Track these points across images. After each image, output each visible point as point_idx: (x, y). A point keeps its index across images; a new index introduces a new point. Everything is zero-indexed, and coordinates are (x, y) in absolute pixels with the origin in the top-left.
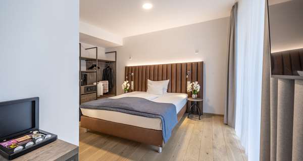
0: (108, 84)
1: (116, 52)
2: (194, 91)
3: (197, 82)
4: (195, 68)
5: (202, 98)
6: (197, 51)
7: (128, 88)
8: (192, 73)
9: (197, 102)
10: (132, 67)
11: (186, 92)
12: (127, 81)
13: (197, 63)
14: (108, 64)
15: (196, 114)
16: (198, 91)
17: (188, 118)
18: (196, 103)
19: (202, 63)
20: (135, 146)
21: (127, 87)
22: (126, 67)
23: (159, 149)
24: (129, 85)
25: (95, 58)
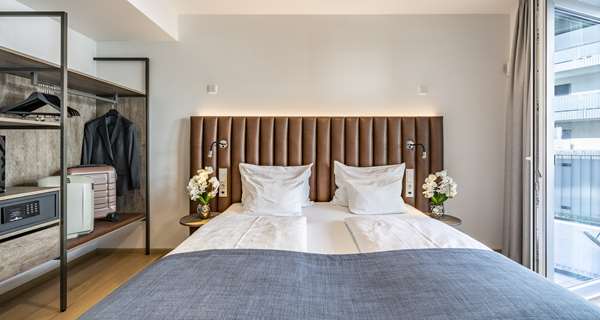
0: (113, 180)
1: (146, 60)
2: (437, 195)
6: (424, 89)
7: (212, 194)
13: (430, 120)
14: (115, 104)
19: (440, 119)
22: (193, 119)
25: (57, 63)
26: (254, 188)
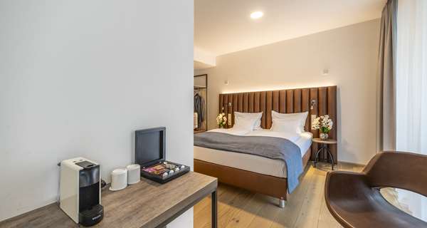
0: (196, 116)
1: (206, 75)
2: (323, 128)
3: (327, 116)
4: (322, 96)
5: (336, 140)
6: (326, 71)
7: (224, 123)
8: (318, 103)
9: (328, 145)
10: (229, 95)
11: (310, 131)
12: (223, 114)
13: (327, 88)
15: (325, 163)
16: (330, 128)
17: (315, 167)
18: (326, 146)
19: (335, 88)
20: (247, 196)
21: (223, 121)
22: (220, 95)
23: (281, 203)
24: (225, 118)
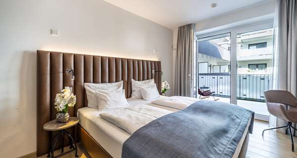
26: (105, 97)
